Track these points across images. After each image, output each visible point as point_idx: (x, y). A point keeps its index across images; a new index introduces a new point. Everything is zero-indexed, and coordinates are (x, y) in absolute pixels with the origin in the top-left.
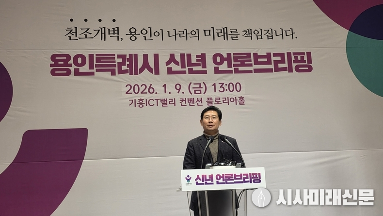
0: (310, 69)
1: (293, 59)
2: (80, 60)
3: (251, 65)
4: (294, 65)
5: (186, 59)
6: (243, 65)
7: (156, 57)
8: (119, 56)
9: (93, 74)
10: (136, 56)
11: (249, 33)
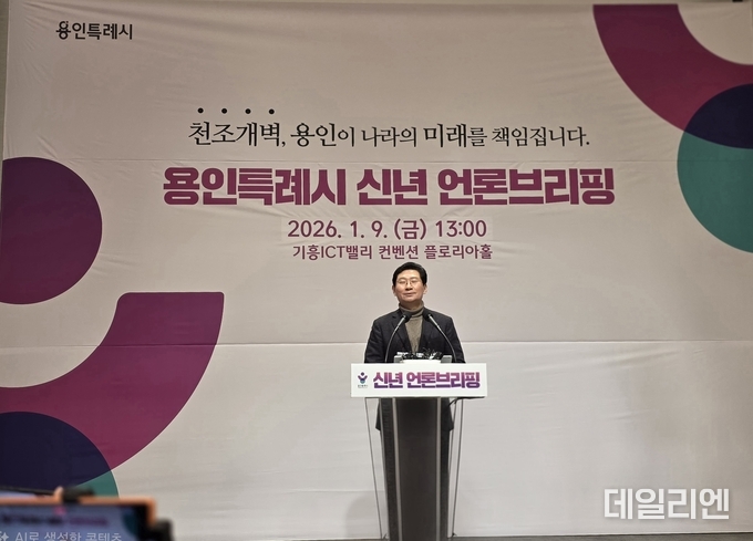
0: (610, 199)
1: (580, 180)
2: (213, 179)
3: (505, 191)
4: (581, 191)
5: (392, 179)
6: (491, 189)
7: (341, 174)
8: (279, 173)
9: (233, 202)
10: (307, 172)
11: (503, 135)
